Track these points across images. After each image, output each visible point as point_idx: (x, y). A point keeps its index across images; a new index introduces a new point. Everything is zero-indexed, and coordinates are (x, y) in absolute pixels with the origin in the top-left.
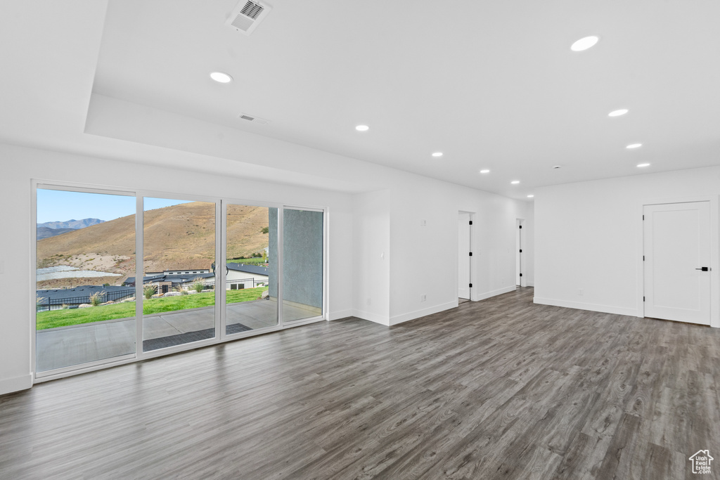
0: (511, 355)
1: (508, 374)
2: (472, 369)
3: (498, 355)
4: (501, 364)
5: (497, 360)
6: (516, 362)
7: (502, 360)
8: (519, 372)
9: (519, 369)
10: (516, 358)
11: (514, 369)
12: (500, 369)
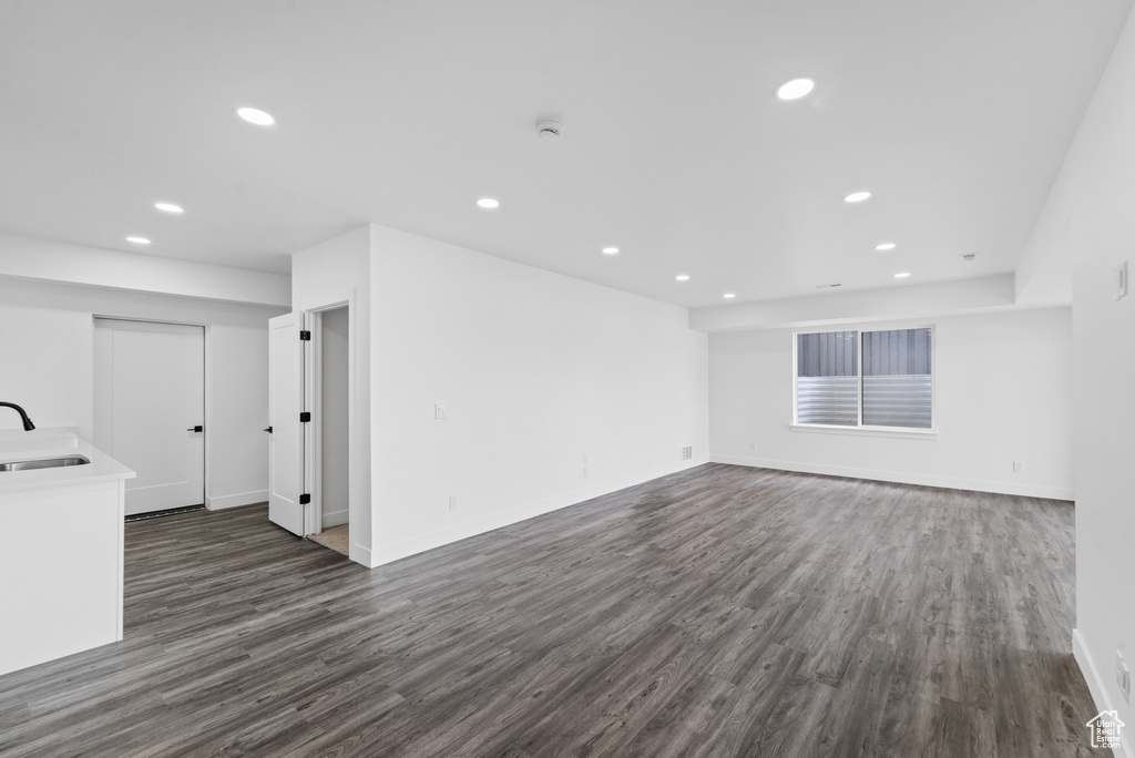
0: (713, 568)
1: (719, 542)
2: (762, 545)
3: (733, 567)
4: (727, 555)
5: (733, 559)
6: (707, 558)
7: (726, 559)
8: (706, 545)
9: (705, 548)
10: (707, 564)
11: (712, 548)
12: (729, 547)
